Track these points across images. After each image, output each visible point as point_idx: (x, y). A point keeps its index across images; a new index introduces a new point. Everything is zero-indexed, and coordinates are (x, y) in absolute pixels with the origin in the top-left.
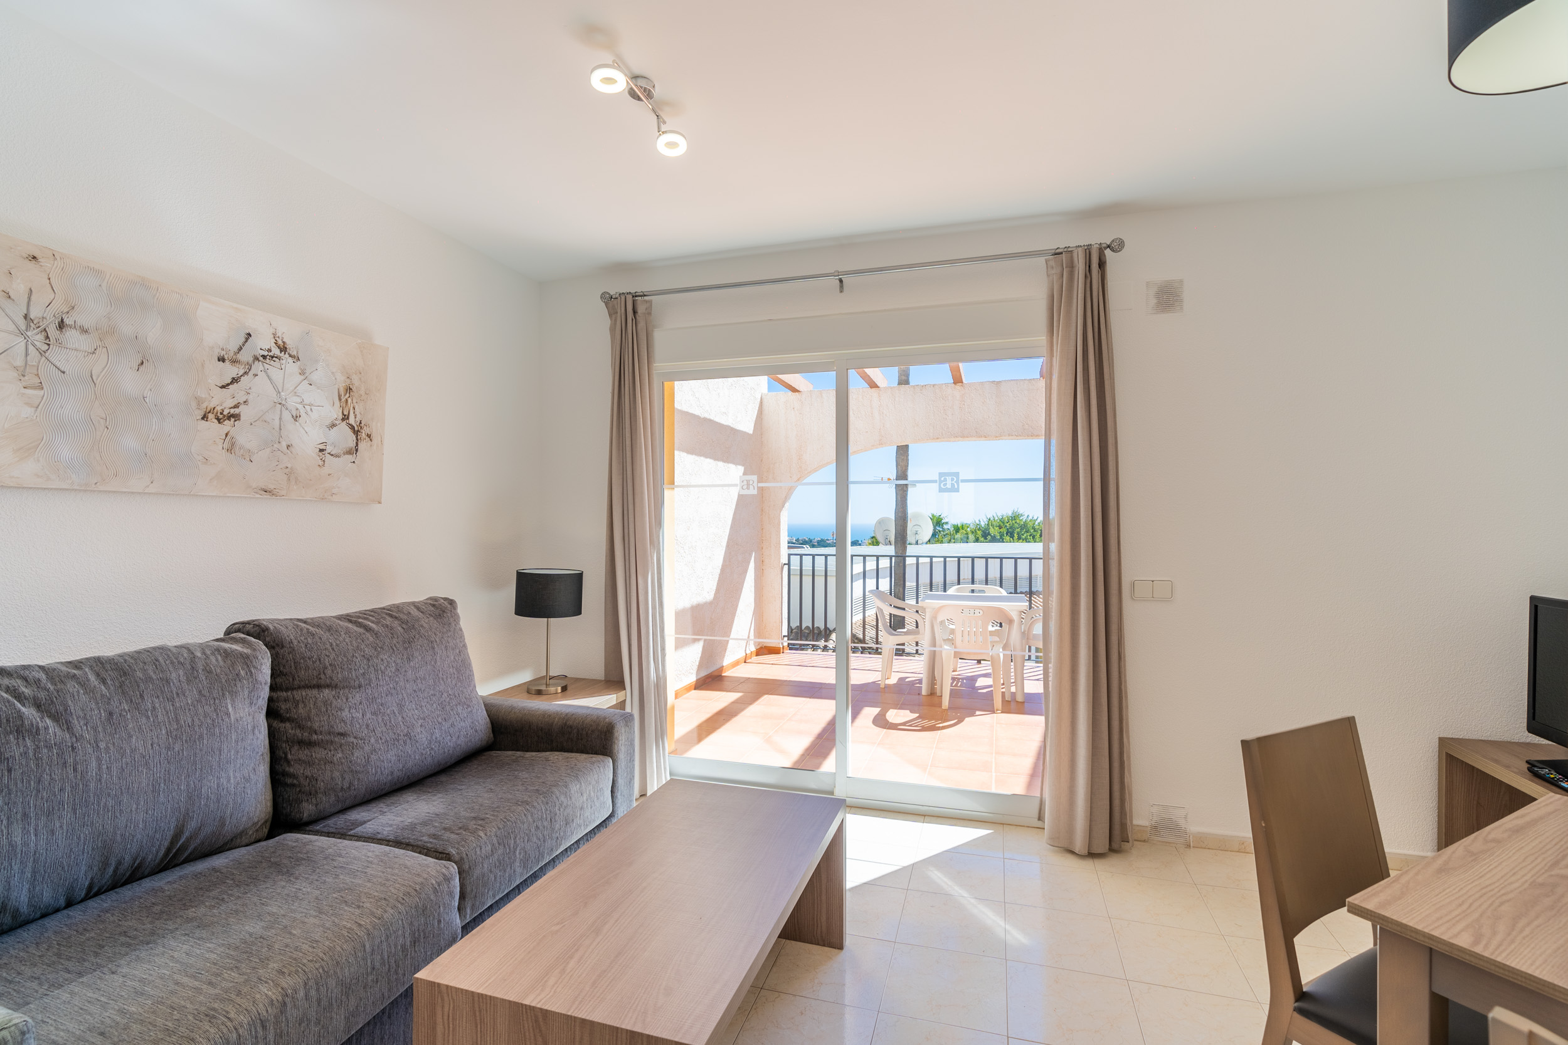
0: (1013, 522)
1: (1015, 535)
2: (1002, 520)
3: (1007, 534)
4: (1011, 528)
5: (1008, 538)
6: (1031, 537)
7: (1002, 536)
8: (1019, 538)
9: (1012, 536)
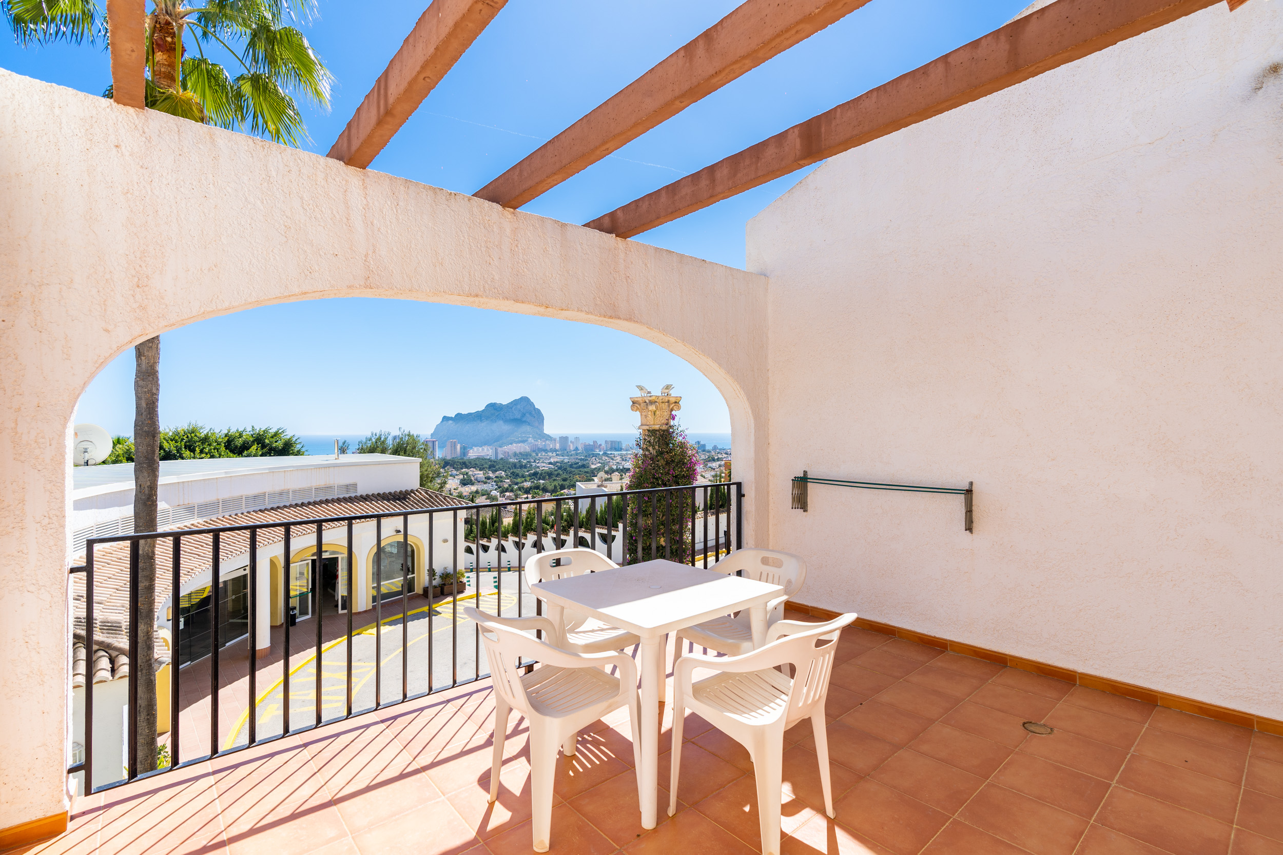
0: (193, 435)
1: (197, 449)
2: (177, 433)
3: (185, 448)
4: (189, 441)
5: (187, 453)
6: (216, 451)
7: (179, 450)
8: (202, 452)
9: (193, 451)
